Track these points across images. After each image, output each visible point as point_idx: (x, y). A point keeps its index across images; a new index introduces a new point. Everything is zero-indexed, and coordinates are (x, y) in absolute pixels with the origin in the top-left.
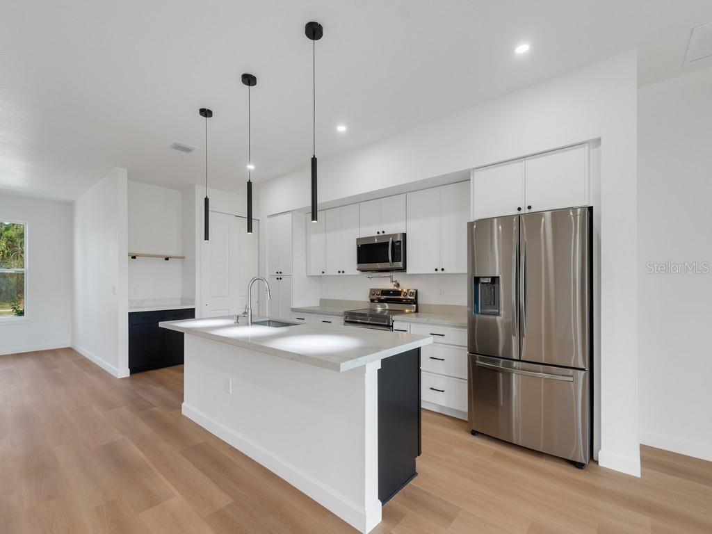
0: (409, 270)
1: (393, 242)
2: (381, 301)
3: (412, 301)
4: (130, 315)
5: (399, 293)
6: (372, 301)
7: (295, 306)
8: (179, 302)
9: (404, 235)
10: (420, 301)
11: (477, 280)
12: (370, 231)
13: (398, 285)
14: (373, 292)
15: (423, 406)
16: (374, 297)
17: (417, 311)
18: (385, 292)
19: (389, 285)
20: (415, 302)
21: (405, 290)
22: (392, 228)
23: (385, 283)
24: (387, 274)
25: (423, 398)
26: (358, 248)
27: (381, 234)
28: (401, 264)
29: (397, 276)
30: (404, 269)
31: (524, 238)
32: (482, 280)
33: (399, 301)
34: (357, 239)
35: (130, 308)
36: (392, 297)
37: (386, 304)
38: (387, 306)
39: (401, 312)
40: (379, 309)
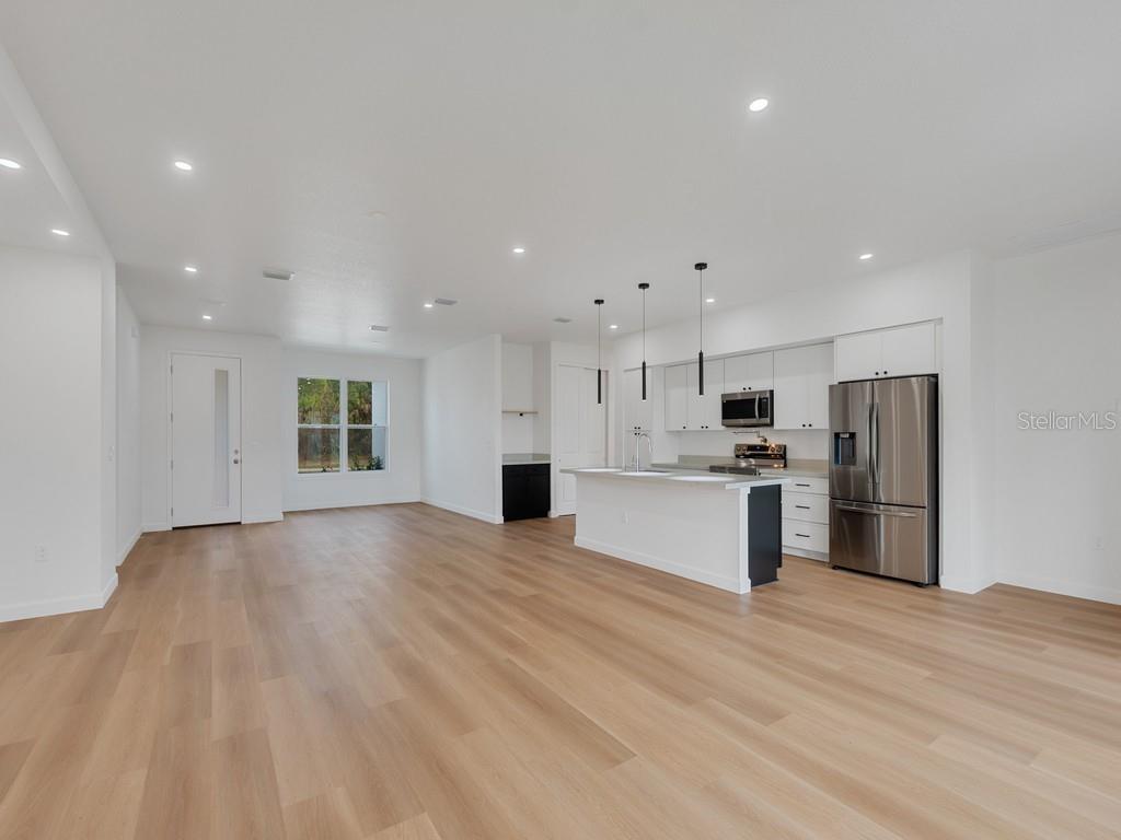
0: (777, 426)
1: (760, 399)
2: (747, 457)
3: (781, 455)
4: (504, 467)
5: (766, 448)
6: (737, 456)
7: (655, 462)
8: (531, 457)
9: (772, 392)
10: (789, 456)
11: (837, 436)
12: (736, 388)
13: (766, 441)
14: (738, 447)
15: (784, 551)
16: (740, 453)
17: (785, 466)
18: (751, 448)
19: (757, 441)
20: (783, 457)
21: (773, 446)
22: (758, 385)
23: (752, 438)
24: (754, 429)
25: (784, 542)
26: (723, 404)
27: (748, 390)
28: (768, 420)
29: (764, 432)
30: (772, 424)
31: (877, 400)
32: (842, 436)
33: (767, 457)
34: (722, 395)
35: (504, 461)
36: (759, 452)
37: (751, 460)
38: (753, 461)
39: (770, 467)
40: (743, 464)
